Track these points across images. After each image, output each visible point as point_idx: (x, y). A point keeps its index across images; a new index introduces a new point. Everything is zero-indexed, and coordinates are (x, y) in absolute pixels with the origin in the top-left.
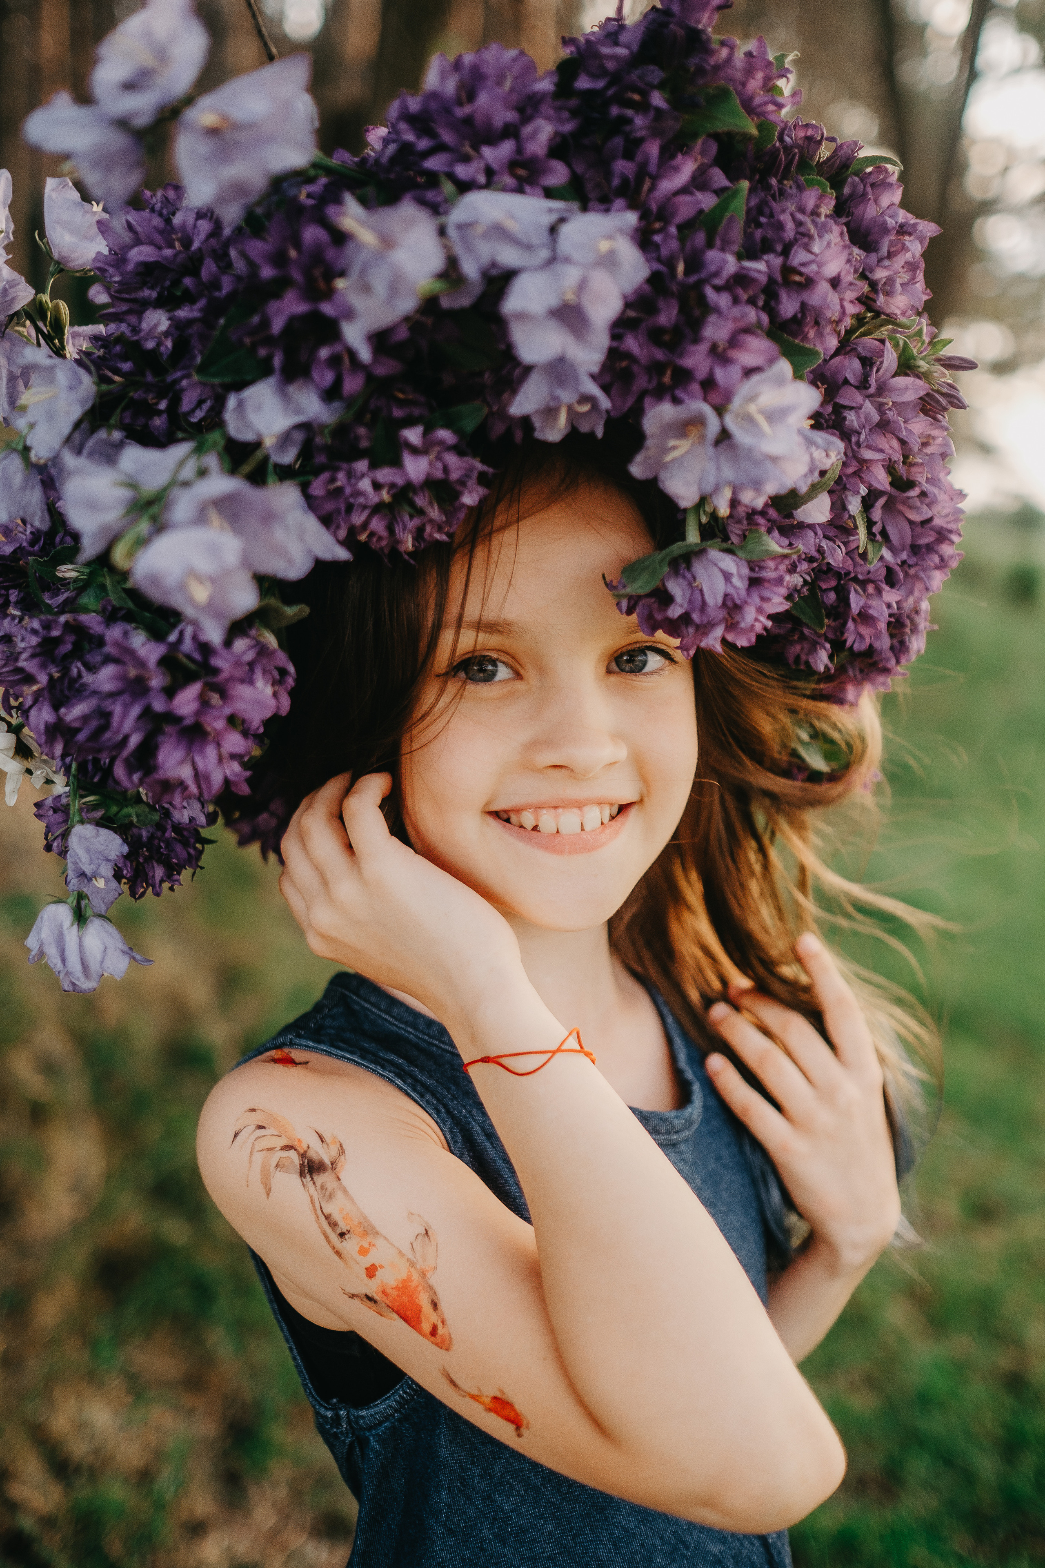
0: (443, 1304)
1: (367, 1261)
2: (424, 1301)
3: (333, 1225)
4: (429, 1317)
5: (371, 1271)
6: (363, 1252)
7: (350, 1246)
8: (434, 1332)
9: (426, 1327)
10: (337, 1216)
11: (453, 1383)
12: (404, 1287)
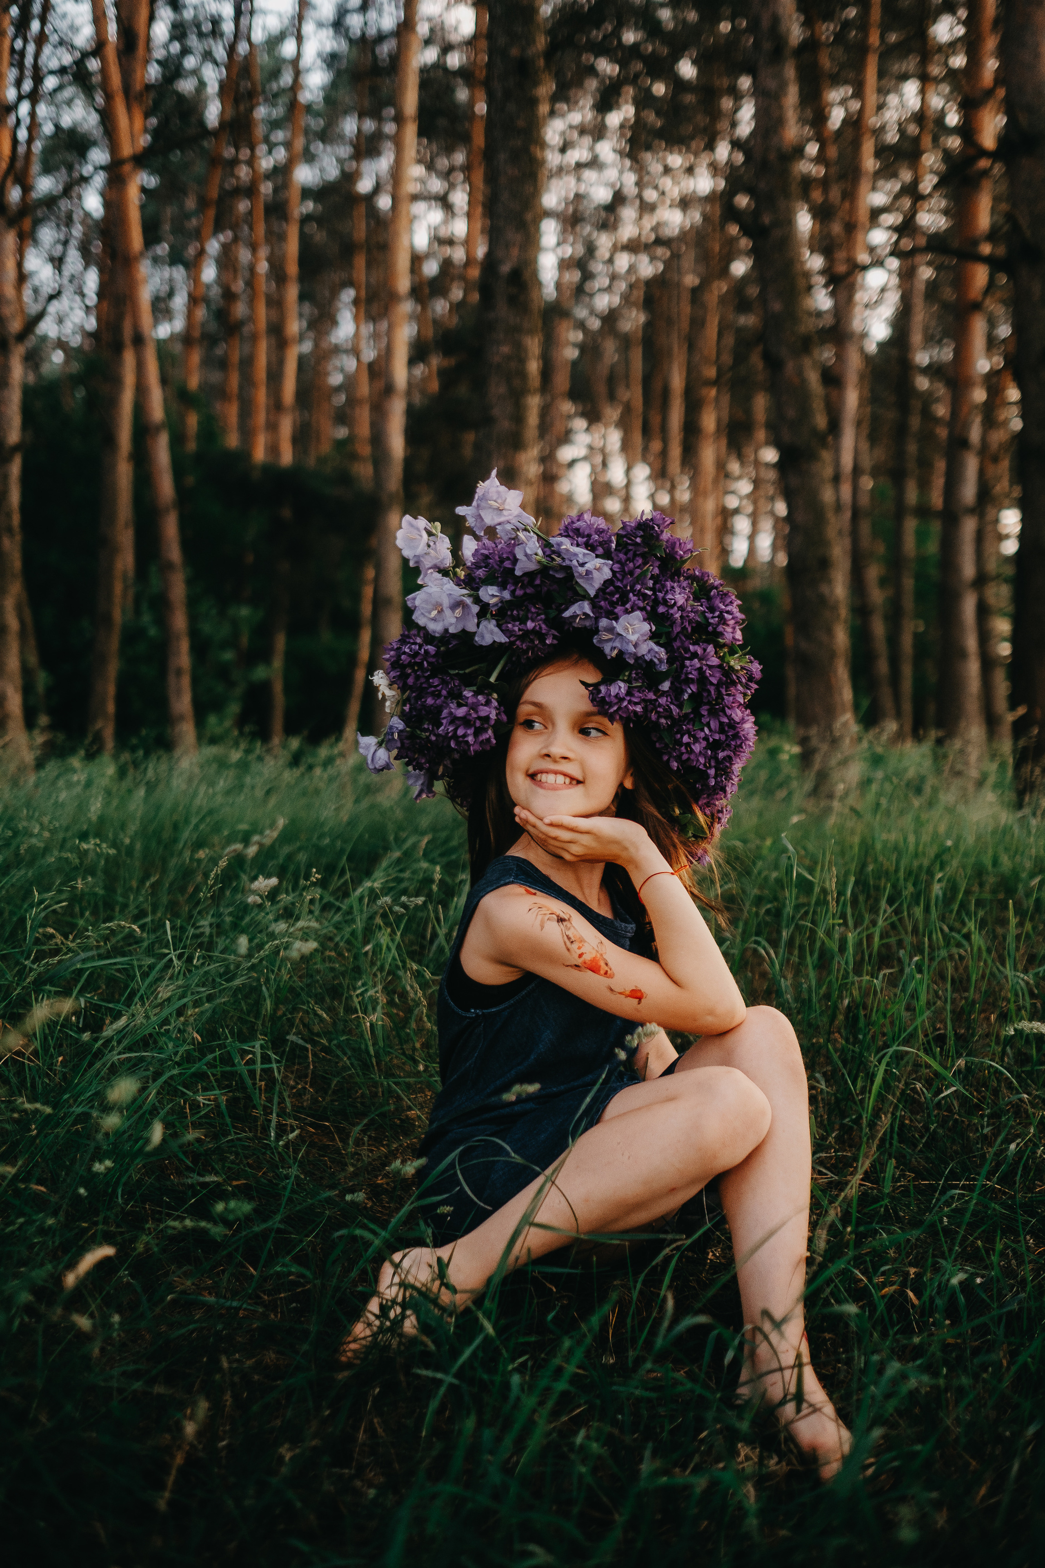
0: (610, 964)
1: (579, 952)
2: (602, 964)
3: (569, 938)
4: (604, 968)
5: (580, 956)
6: (579, 948)
7: (574, 947)
8: (606, 973)
9: (602, 972)
10: (571, 936)
11: (611, 990)
12: (594, 960)
